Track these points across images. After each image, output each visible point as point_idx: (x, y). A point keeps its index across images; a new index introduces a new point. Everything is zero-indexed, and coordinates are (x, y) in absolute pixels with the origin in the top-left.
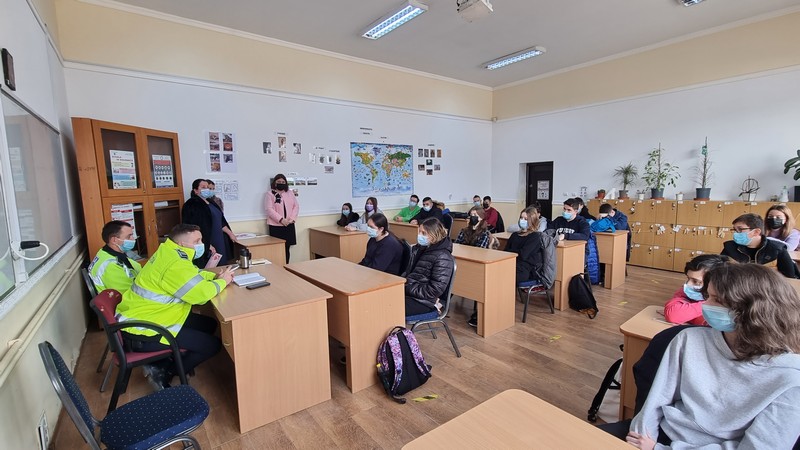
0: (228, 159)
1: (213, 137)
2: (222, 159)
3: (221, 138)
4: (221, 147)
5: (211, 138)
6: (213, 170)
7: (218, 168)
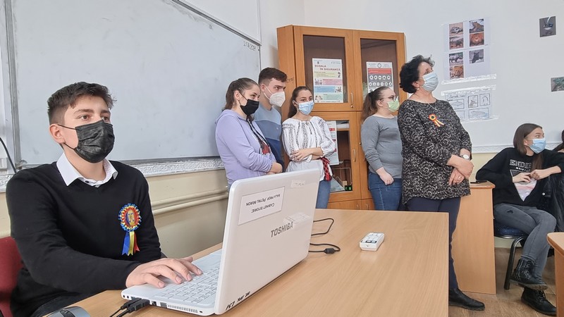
0: (476, 57)
1: (456, 30)
2: (466, 59)
3: (467, 28)
4: (466, 42)
5: (452, 32)
6: (452, 76)
7: (460, 74)
